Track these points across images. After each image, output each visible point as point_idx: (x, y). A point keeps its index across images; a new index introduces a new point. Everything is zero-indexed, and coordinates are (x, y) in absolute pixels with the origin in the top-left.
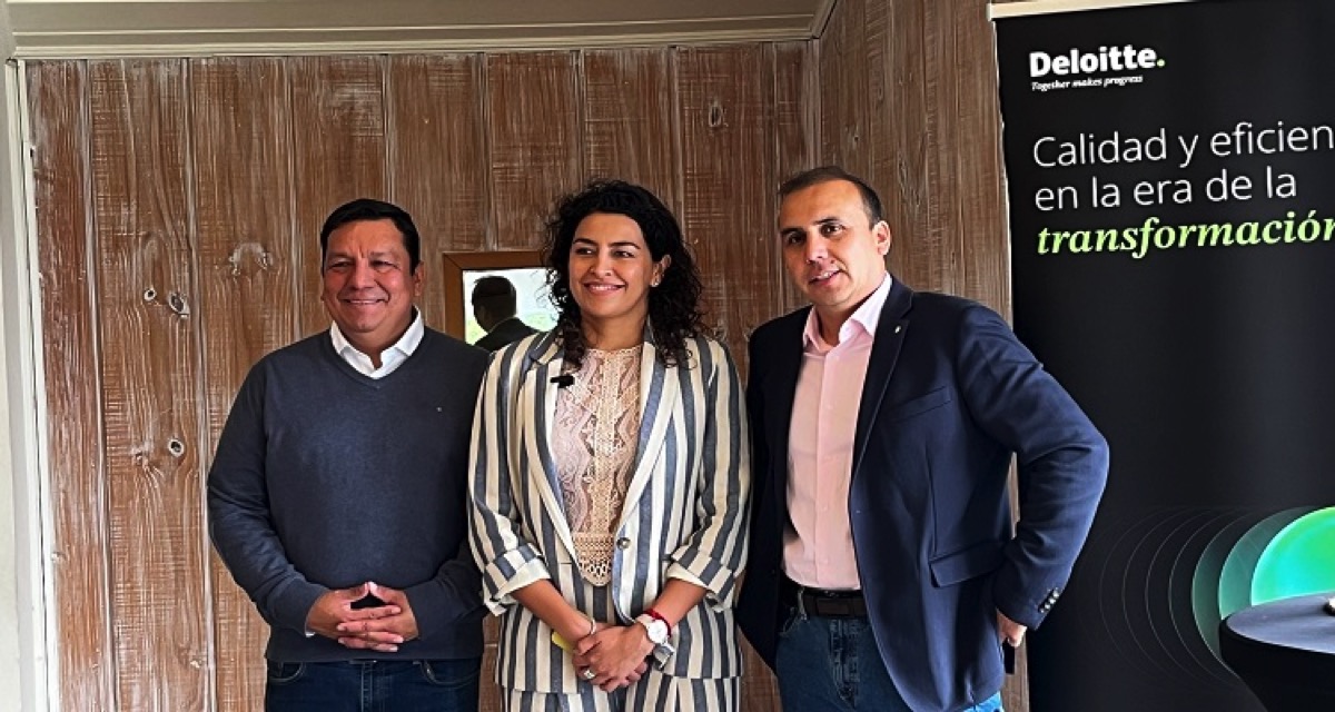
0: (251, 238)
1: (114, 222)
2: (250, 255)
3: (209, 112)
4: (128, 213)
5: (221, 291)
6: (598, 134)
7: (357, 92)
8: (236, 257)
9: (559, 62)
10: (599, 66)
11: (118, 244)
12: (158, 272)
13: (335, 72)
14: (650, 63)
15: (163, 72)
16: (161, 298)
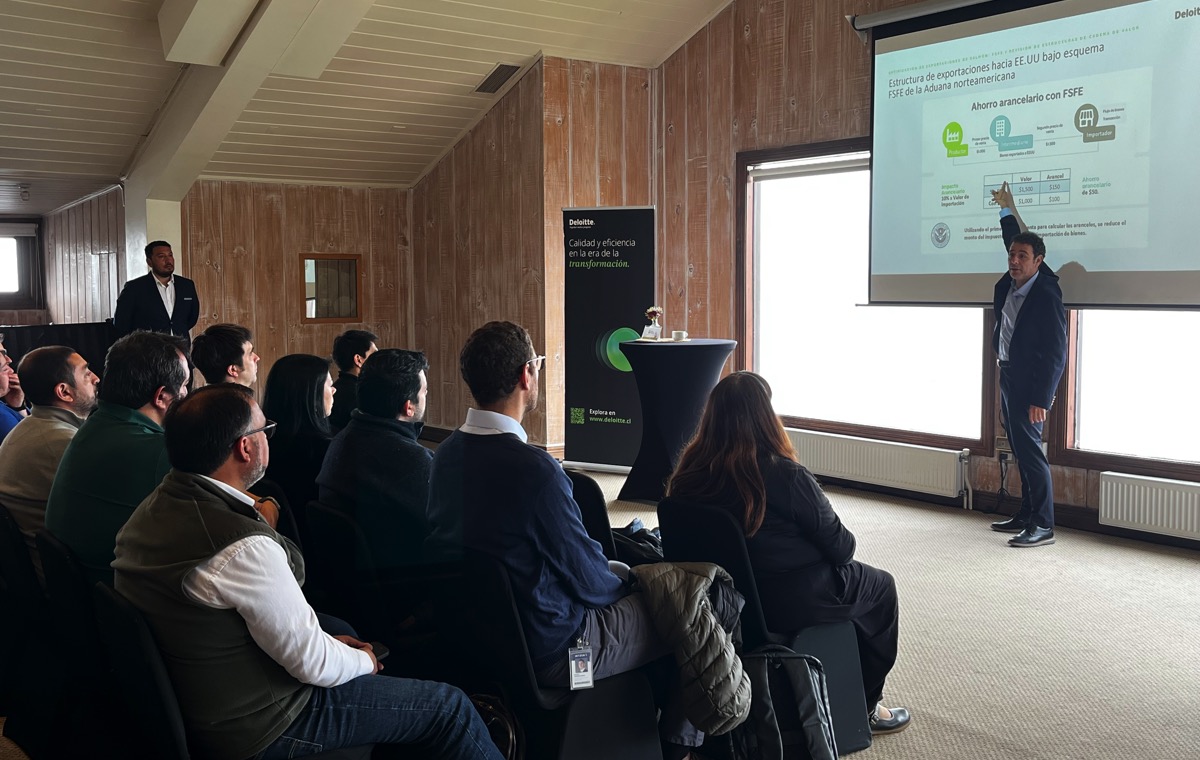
0: (240, 244)
1: (197, 237)
2: (240, 251)
3: (228, 200)
4: (201, 234)
5: (230, 262)
6: (347, 215)
7: (274, 196)
8: (235, 251)
9: (334, 190)
10: (347, 192)
11: (198, 244)
12: (211, 255)
13: (267, 189)
14: (362, 193)
15: (214, 185)
16: (211, 264)
